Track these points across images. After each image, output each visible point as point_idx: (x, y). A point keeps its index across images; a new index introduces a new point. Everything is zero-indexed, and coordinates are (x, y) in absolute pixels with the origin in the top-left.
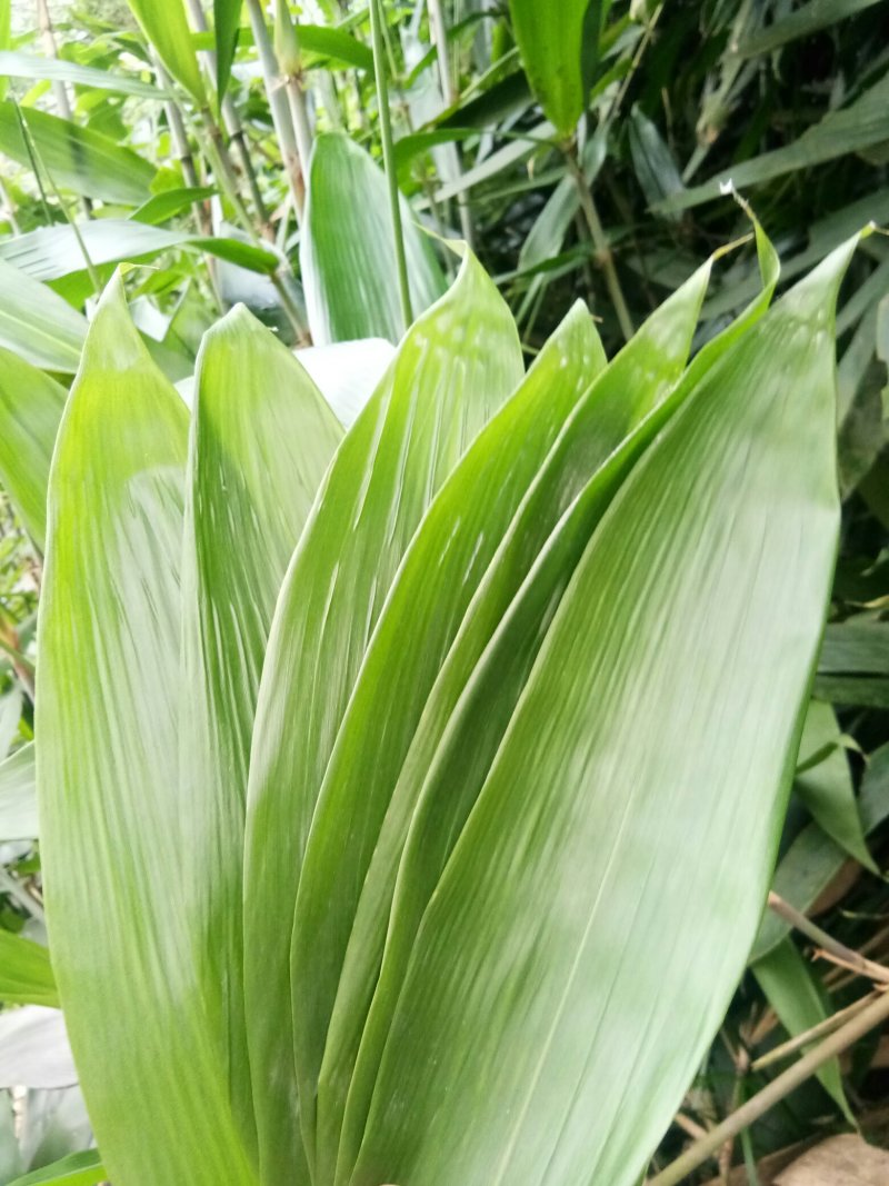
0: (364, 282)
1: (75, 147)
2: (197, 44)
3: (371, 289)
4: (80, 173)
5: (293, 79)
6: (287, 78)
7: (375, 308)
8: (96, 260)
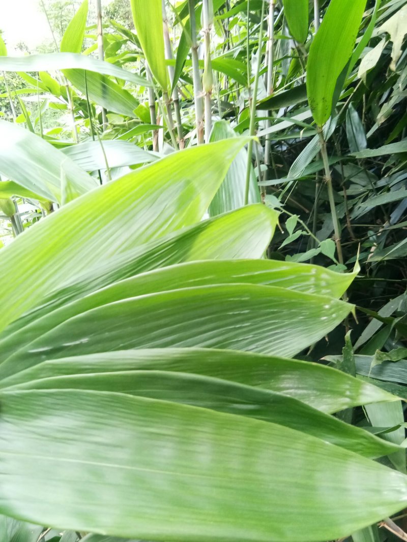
0: (225, 191)
1: (104, 87)
2: (167, 63)
3: (227, 194)
4: (104, 98)
5: (208, 94)
6: (205, 93)
7: (228, 203)
8: (111, 166)
